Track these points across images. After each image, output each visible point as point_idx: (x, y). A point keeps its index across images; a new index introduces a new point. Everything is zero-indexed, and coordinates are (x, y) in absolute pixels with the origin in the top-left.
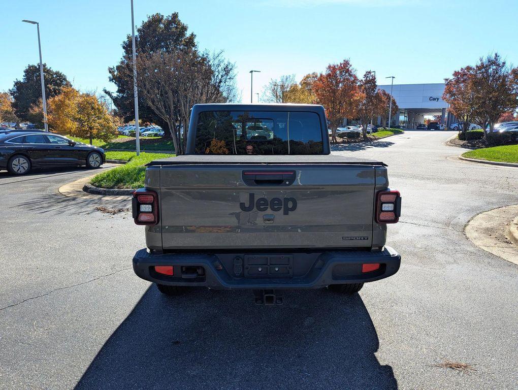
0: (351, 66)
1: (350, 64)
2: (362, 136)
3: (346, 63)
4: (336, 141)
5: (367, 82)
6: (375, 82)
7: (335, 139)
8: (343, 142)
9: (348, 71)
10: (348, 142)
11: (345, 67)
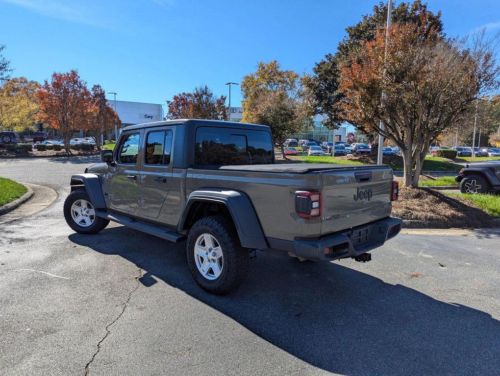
0: (79, 77)
1: (78, 75)
2: (97, 149)
3: (74, 73)
4: (71, 153)
5: (96, 95)
6: (104, 97)
7: (70, 152)
8: (80, 154)
9: (75, 82)
10: (85, 155)
11: (73, 77)
